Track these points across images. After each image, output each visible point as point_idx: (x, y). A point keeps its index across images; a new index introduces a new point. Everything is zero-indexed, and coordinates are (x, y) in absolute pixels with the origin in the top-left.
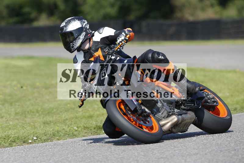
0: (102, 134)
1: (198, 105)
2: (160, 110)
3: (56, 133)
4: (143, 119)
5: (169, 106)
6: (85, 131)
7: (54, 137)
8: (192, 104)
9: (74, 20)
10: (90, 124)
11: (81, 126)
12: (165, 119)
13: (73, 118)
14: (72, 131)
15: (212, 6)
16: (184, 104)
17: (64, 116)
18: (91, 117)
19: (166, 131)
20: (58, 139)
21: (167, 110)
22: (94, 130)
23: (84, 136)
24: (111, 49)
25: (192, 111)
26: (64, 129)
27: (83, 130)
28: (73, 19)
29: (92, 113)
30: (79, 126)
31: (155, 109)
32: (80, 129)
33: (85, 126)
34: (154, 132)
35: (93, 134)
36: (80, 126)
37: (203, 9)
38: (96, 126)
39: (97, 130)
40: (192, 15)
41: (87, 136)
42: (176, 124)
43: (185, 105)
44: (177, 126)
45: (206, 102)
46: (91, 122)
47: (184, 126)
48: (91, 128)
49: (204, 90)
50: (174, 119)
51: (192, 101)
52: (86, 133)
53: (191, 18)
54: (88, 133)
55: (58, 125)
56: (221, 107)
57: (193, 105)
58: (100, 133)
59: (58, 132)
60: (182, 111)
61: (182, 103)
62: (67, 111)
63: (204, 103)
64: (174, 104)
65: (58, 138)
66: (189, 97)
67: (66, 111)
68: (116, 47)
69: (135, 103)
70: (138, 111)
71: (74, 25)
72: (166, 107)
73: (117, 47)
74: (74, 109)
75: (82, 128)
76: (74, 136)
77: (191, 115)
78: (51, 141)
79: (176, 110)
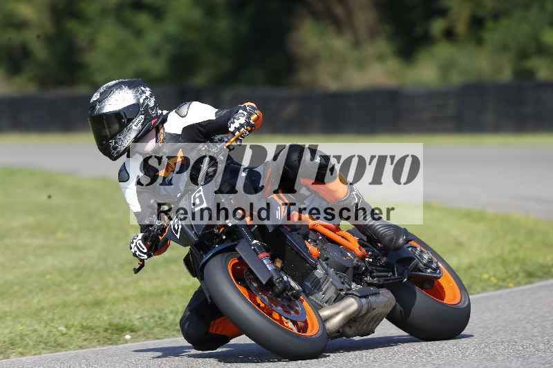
0: (122, 344)
1: (401, 274)
2: (320, 285)
3: (18, 338)
5: (340, 277)
6: (83, 335)
7: (12, 349)
8: (389, 272)
9: (120, 87)
10: (95, 320)
11: (76, 323)
12: (329, 305)
13: (57, 306)
14: (54, 335)
15: (380, 58)
16: (371, 273)
17: (36, 300)
18: (98, 303)
20: (22, 354)
21: (335, 286)
22: (105, 334)
23: (81, 347)
25: (389, 289)
26: (35, 331)
27: (79, 333)
29: (101, 295)
30: (71, 323)
32: (72, 332)
33: (85, 324)
34: (308, 334)
35: (102, 342)
36: (73, 325)
37: (361, 65)
38: (110, 324)
39: (112, 334)
40: (336, 76)
41: (88, 348)
43: (375, 274)
44: (355, 321)
45: (417, 269)
46: (98, 316)
48: (98, 329)
49: (411, 241)
50: (351, 305)
51: (388, 267)
52: (85, 340)
53: (333, 85)
54: (91, 339)
55: (23, 320)
56: (446, 281)
57: (391, 274)
58: (119, 340)
59: (22, 337)
61: (367, 269)
62: (43, 288)
63: (412, 271)
64: (351, 271)
65: (20, 350)
66: (383, 256)
67: (41, 290)
68: (226, 140)
69: (270, 268)
70: (275, 285)
72: (333, 279)
73: (229, 140)
74: (59, 285)
75: (78, 328)
76: (59, 346)
77: (385, 299)
78: (5, 358)
79: (354, 286)
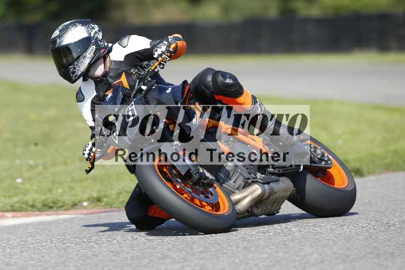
2: (231, 175)
4: (201, 190)
5: (247, 169)
9: (75, 25)
12: (240, 190)
19: (242, 213)
21: (243, 176)
24: (143, 68)
25: (287, 177)
28: (73, 24)
31: (221, 173)
42: (260, 200)
43: (275, 166)
44: (261, 203)
47: (274, 203)
50: (256, 190)
60: (269, 176)
68: (152, 64)
70: (193, 176)
71: (75, 34)
72: (241, 170)
73: (154, 64)
77: (285, 184)
79: (259, 175)
